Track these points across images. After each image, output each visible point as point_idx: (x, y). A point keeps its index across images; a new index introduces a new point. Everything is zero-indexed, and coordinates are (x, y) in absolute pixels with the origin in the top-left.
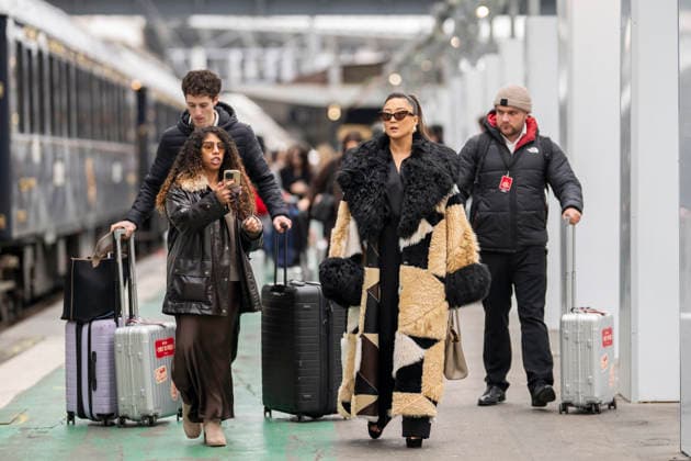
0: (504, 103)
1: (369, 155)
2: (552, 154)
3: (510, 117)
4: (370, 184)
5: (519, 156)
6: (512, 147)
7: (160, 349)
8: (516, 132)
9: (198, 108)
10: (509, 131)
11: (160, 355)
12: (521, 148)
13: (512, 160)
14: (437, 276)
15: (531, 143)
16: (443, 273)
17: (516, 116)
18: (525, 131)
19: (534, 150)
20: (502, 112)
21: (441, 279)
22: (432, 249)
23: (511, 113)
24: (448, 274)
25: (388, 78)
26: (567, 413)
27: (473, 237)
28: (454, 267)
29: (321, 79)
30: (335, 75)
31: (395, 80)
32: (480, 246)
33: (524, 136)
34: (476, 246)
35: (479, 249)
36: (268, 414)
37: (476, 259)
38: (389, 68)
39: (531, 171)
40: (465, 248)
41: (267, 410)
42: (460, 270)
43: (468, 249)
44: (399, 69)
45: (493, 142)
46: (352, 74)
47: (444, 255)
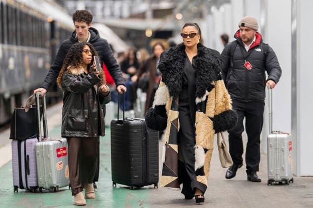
0: (243, 25)
1: (174, 54)
2: (268, 52)
3: (246, 32)
4: (175, 68)
5: (251, 53)
6: (247, 48)
7: (59, 153)
8: (249, 41)
9: (80, 28)
10: (246, 40)
11: (59, 156)
12: (252, 49)
13: (247, 54)
14: (209, 118)
15: (257, 46)
16: (212, 116)
17: (249, 32)
18: (254, 40)
19: (259, 50)
20: (242, 30)
21: (211, 119)
22: (208, 103)
23: (246, 30)
24: (215, 116)
25: (175, 16)
26: (271, 185)
27: (228, 96)
28: (219, 112)
29: (142, 16)
30: (149, 14)
31: (179, 16)
32: (232, 101)
33: (254, 43)
34: (230, 101)
35: (231, 102)
36: (114, 185)
37: (230, 107)
38: (176, 11)
39: (257, 61)
40: (224, 102)
41: (114, 183)
42: (222, 113)
43: (226, 103)
44: (181, 11)
45: (238, 45)
46: (158, 14)
47: (214, 106)
